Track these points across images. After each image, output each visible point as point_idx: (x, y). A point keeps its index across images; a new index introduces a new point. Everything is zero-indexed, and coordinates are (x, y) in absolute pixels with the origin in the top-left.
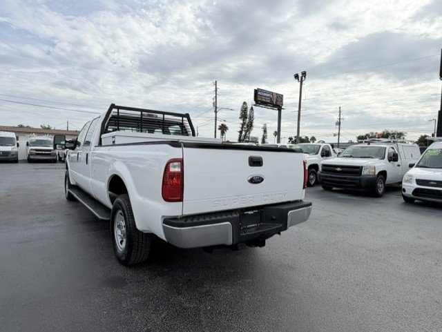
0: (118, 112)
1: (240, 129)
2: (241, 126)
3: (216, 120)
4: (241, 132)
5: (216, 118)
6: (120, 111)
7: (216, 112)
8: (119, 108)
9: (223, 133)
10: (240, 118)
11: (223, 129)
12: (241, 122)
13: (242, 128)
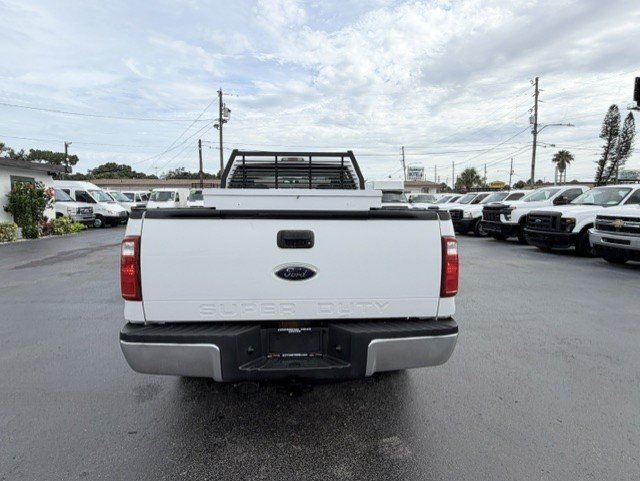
0: (244, 161)
1: (600, 157)
2: (603, 151)
3: (535, 146)
4: (602, 163)
5: (535, 142)
6: (247, 158)
7: (535, 133)
8: (244, 154)
9: (562, 167)
10: (602, 136)
11: (563, 159)
12: (605, 142)
13: (606, 154)
